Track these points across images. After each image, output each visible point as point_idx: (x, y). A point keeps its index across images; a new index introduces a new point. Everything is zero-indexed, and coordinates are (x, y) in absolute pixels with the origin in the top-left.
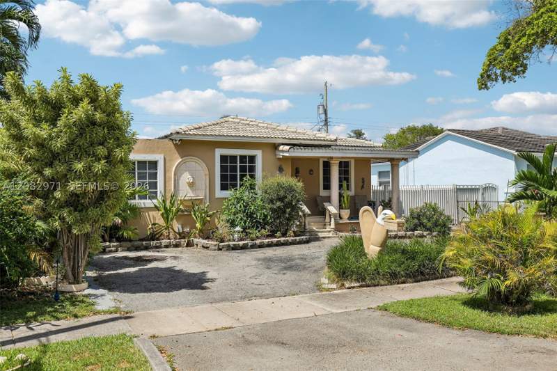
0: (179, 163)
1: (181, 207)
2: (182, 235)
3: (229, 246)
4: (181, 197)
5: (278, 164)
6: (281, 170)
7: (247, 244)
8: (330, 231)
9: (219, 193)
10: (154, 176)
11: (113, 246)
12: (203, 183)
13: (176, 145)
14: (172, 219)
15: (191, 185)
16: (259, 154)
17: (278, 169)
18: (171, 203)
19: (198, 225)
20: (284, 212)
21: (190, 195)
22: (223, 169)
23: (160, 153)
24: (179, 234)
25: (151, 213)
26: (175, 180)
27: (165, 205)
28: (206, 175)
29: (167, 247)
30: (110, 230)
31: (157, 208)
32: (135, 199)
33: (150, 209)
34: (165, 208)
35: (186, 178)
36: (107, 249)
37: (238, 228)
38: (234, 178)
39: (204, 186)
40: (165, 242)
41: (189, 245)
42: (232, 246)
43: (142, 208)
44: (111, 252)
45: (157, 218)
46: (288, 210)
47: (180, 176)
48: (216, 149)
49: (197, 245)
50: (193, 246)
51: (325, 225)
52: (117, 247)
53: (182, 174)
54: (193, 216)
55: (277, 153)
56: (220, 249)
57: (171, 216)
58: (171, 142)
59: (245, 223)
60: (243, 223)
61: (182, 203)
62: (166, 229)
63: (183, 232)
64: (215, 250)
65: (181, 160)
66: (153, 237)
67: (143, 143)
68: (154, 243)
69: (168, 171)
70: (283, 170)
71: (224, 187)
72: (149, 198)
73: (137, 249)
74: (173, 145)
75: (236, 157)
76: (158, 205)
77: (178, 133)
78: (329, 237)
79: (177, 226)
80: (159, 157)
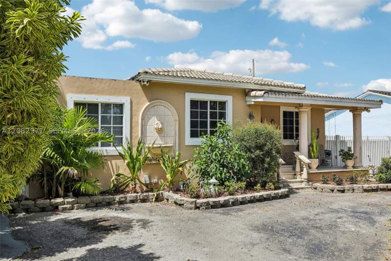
0: (147, 107)
1: (149, 155)
2: (150, 187)
3: (208, 203)
4: (149, 143)
5: (248, 110)
6: (251, 116)
7: (228, 201)
8: (302, 182)
9: (189, 141)
10: (119, 120)
11: (68, 203)
12: (172, 129)
13: (144, 87)
14: (139, 169)
15: (160, 131)
16: (229, 99)
17: (248, 116)
18: (137, 150)
19: (168, 176)
20: (263, 161)
21: (159, 142)
22: (193, 115)
23: (126, 95)
24: (146, 185)
25: (114, 162)
26: (142, 125)
27: (131, 153)
28: (175, 120)
29: (132, 202)
30: (66, 183)
31: (121, 156)
32: (97, 145)
33: (113, 157)
34: (131, 156)
35: (154, 123)
36: (60, 207)
37: (213, 180)
38: (204, 124)
39: (173, 132)
40: (130, 196)
41: (158, 199)
42: (211, 203)
43: (105, 156)
44: (64, 210)
45: (121, 167)
46: (268, 160)
47: (148, 121)
48: (186, 93)
49: (168, 200)
50: (163, 200)
51: (295, 175)
52: (72, 203)
53: (150, 119)
54: (162, 166)
55: (248, 99)
56: (197, 208)
57: (137, 166)
58: (138, 84)
59: (221, 174)
60: (219, 175)
61: (149, 151)
62: (132, 180)
63: (151, 183)
64: (191, 209)
65: (149, 103)
66: (118, 190)
67: (108, 84)
68: (117, 198)
69: (135, 115)
70: (253, 117)
71: (194, 134)
72: (114, 146)
73: (98, 206)
74: (140, 88)
75: (207, 102)
76: (123, 153)
77: (146, 72)
78: (302, 188)
79: (144, 177)
80: (125, 100)
